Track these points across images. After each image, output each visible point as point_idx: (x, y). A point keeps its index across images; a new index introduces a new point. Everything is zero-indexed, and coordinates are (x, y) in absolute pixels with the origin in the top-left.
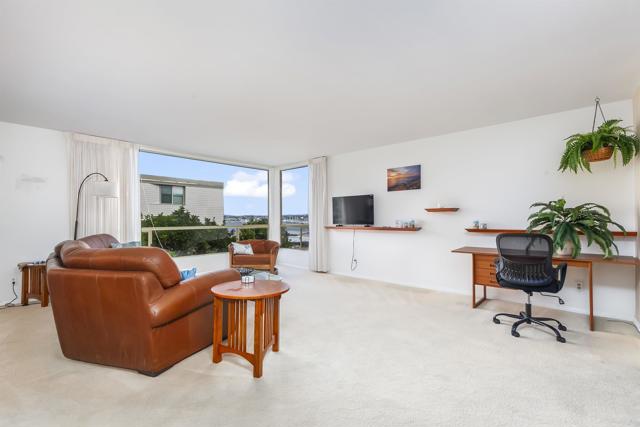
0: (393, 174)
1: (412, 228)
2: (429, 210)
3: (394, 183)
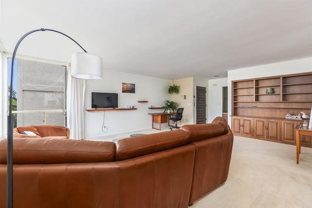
0: (125, 86)
1: (134, 109)
2: (139, 102)
3: (125, 89)
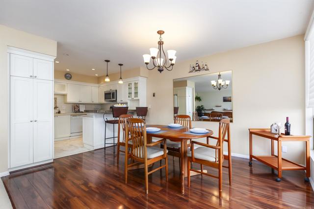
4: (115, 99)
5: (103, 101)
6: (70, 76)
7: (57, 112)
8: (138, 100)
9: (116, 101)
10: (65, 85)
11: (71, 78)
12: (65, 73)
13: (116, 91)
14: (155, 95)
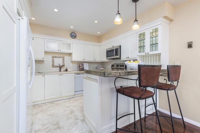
4: (118, 57)
5: (104, 59)
6: (75, 35)
7: (65, 69)
8: (159, 55)
9: (120, 58)
10: (70, 44)
11: (75, 37)
12: (71, 32)
13: (120, 46)
14: (193, 45)
